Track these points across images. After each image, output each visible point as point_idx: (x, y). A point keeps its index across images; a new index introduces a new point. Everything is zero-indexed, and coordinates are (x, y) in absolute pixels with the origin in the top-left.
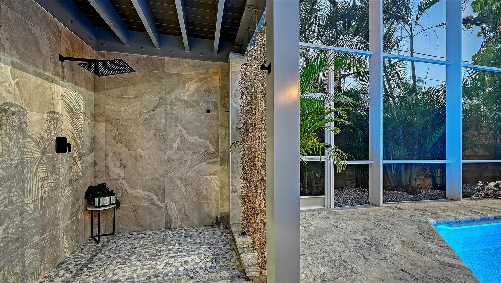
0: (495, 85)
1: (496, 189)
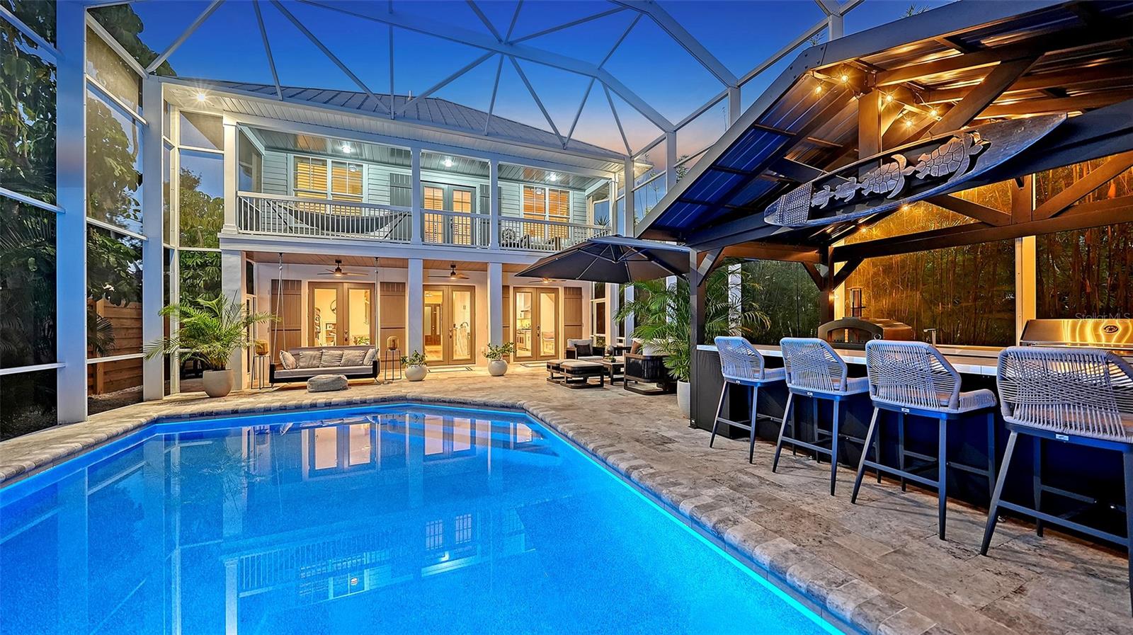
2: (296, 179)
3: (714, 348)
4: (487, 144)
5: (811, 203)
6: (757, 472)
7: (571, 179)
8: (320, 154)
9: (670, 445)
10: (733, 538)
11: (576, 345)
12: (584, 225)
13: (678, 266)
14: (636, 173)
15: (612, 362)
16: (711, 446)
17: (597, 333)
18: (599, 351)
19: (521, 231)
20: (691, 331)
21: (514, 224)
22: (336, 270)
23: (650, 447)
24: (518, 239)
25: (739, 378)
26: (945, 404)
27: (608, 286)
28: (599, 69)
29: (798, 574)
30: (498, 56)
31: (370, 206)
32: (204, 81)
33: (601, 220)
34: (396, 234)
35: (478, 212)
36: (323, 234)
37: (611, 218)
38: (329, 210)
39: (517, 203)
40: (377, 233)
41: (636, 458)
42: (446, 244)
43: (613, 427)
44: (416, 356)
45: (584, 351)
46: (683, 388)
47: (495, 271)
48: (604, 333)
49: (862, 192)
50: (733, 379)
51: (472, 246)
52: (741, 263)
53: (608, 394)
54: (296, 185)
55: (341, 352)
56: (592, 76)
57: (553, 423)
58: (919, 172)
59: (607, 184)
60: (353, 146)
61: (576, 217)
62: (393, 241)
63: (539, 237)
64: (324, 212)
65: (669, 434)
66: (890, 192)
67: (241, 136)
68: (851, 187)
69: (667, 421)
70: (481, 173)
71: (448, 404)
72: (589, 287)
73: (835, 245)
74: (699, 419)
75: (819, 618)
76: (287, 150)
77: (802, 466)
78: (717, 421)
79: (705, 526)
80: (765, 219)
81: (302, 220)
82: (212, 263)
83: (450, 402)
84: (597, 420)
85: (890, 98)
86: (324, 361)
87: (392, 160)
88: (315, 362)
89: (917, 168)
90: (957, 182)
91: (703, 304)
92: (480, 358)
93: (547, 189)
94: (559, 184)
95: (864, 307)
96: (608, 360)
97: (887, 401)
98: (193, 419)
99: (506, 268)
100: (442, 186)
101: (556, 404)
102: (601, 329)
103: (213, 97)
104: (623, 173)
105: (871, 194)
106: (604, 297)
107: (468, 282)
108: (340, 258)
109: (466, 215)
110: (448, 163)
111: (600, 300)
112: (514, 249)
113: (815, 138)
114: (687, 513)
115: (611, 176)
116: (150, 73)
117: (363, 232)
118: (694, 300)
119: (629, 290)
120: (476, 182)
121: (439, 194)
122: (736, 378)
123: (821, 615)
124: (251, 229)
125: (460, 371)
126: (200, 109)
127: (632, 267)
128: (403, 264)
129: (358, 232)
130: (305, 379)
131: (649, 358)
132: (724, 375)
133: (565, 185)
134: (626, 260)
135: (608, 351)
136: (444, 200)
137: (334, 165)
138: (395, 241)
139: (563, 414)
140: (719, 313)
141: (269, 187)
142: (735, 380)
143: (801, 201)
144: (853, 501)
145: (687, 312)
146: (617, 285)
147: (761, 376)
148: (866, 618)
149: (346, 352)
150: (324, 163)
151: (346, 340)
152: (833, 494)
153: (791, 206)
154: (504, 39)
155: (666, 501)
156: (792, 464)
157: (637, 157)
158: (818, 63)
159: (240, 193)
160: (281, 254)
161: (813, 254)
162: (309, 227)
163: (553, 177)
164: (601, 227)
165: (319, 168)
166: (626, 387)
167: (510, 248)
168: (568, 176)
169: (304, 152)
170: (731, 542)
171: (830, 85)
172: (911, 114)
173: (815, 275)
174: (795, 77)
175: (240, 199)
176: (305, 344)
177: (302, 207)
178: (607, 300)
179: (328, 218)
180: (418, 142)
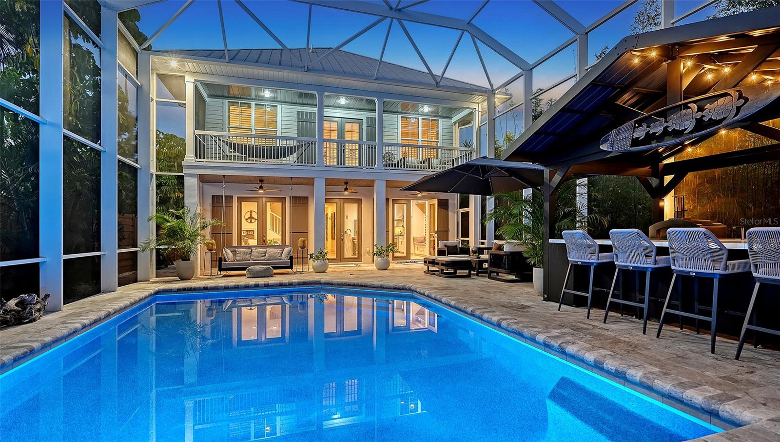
0: (21, 137)
1: (19, 309)
2: (229, 118)
3: (562, 241)
4: (375, 86)
5: (633, 136)
6: (592, 323)
7: (440, 110)
8: (247, 99)
9: (528, 309)
10: (572, 351)
11: (446, 246)
12: (451, 148)
13: (533, 180)
14: (497, 103)
15: (477, 258)
16: (559, 310)
17: (462, 237)
18: (466, 251)
19: (398, 154)
20: (544, 229)
21: (393, 148)
22: (260, 187)
23: (514, 310)
24: (396, 160)
25: (580, 260)
26: (718, 268)
27: (472, 197)
28: (468, 24)
29: (611, 364)
30: (388, 20)
31: (283, 138)
32: (176, 51)
33: (467, 143)
34: (302, 160)
35: (365, 140)
36: (249, 160)
37: (475, 141)
38: (253, 142)
39: (396, 130)
40: (288, 158)
41: (504, 315)
42: (340, 166)
43: (483, 299)
44: (321, 253)
45: (452, 250)
46: (538, 274)
47: (380, 188)
48: (468, 237)
49: (668, 129)
50: (575, 262)
51: (360, 167)
52: (588, 177)
53: (476, 281)
54: (229, 124)
55: (265, 250)
56: (462, 30)
57: (438, 297)
58: (705, 116)
59: (472, 113)
60: (272, 91)
61: (444, 141)
62: (300, 164)
63: (413, 158)
64: (250, 143)
65: (528, 304)
66: (686, 129)
67: (196, 89)
68: (660, 126)
69: (525, 297)
70: (367, 108)
71: (352, 287)
72: (454, 199)
73: (666, 162)
74: (550, 294)
75: (623, 387)
76: (223, 97)
77: (626, 321)
78: (564, 292)
79: (553, 347)
80: (601, 146)
81: (234, 149)
82: (165, 183)
83: (354, 285)
84: (471, 296)
85: (689, 63)
86: (254, 256)
87: (300, 101)
88: (247, 257)
89: (704, 113)
90: (728, 123)
91: (554, 208)
92: (366, 257)
93: (420, 118)
94: (430, 114)
95: (686, 211)
96: (474, 257)
97: (681, 269)
98: (179, 292)
99: (390, 185)
100: (336, 119)
101: (437, 286)
102: (465, 233)
103: (181, 63)
104: (485, 103)
105: (674, 130)
106: (469, 207)
107: (356, 196)
108: (263, 178)
109: (355, 142)
110: (343, 101)
111: (464, 210)
112: (395, 168)
113: (639, 88)
114: (541, 341)
115: (475, 106)
116: (143, 50)
117: (278, 158)
118: (547, 206)
119: (491, 202)
120: (363, 115)
121: (334, 126)
122: (578, 260)
123: (624, 385)
124: (204, 158)
125: (351, 266)
126: (173, 72)
127: (494, 181)
128: (310, 182)
129: (274, 158)
130: (244, 269)
131: (509, 254)
132: (569, 259)
133: (436, 114)
134: (490, 177)
135: (472, 251)
136: (338, 130)
137: (257, 106)
138: (305, 164)
139: (444, 292)
140: (566, 215)
141: (211, 125)
142: (577, 262)
143: (626, 135)
144: (658, 337)
145: (541, 215)
146: (479, 197)
147: (597, 258)
148: (648, 378)
149: (269, 250)
150: (249, 106)
151: (264, 241)
152: (644, 333)
153: (619, 137)
154: (394, 7)
155: (527, 336)
156: (620, 320)
157: (498, 91)
158: (634, 47)
159: (197, 132)
160: (224, 176)
161: (647, 169)
162: (240, 155)
163: (426, 109)
164: (466, 149)
165: (245, 109)
166: (490, 277)
167: (392, 168)
168: (438, 108)
169: (235, 98)
170: (571, 353)
171: (644, 57)
172: (710, 70)
173: (648, 186)
174: (618, 55)
175: (196, 137)
176: (235, 243)
177: (234, 140)
178: (471, 210)
179: (253, 148)
180: (323, 88)
